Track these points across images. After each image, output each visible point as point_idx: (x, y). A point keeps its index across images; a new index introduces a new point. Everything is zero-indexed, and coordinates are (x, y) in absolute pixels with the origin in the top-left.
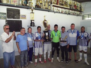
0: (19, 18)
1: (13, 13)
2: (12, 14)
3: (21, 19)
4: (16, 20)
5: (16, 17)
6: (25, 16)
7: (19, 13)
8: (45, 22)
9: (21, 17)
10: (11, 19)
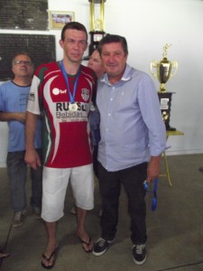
0: (44, 26)
1: (18, 6)
2: (15, 9)
3: (54, 28)
4: (34, 36)
5: (30, 20)
6: (68, 16)
7: (44, 6)
8: (165, 65)
9: (50, 20)
10: (14, 28)
